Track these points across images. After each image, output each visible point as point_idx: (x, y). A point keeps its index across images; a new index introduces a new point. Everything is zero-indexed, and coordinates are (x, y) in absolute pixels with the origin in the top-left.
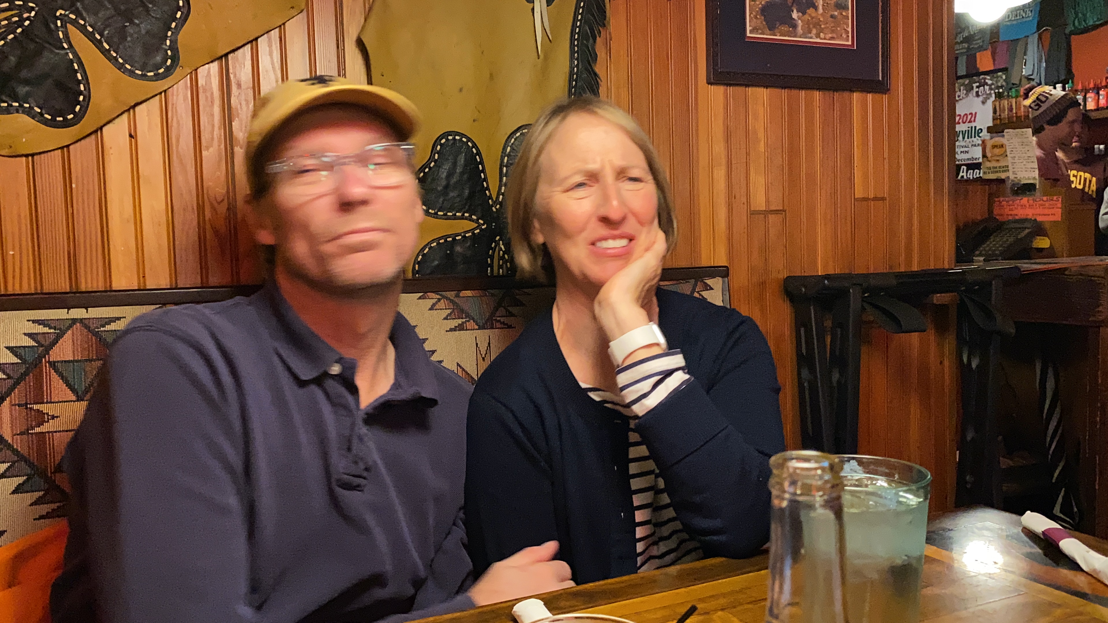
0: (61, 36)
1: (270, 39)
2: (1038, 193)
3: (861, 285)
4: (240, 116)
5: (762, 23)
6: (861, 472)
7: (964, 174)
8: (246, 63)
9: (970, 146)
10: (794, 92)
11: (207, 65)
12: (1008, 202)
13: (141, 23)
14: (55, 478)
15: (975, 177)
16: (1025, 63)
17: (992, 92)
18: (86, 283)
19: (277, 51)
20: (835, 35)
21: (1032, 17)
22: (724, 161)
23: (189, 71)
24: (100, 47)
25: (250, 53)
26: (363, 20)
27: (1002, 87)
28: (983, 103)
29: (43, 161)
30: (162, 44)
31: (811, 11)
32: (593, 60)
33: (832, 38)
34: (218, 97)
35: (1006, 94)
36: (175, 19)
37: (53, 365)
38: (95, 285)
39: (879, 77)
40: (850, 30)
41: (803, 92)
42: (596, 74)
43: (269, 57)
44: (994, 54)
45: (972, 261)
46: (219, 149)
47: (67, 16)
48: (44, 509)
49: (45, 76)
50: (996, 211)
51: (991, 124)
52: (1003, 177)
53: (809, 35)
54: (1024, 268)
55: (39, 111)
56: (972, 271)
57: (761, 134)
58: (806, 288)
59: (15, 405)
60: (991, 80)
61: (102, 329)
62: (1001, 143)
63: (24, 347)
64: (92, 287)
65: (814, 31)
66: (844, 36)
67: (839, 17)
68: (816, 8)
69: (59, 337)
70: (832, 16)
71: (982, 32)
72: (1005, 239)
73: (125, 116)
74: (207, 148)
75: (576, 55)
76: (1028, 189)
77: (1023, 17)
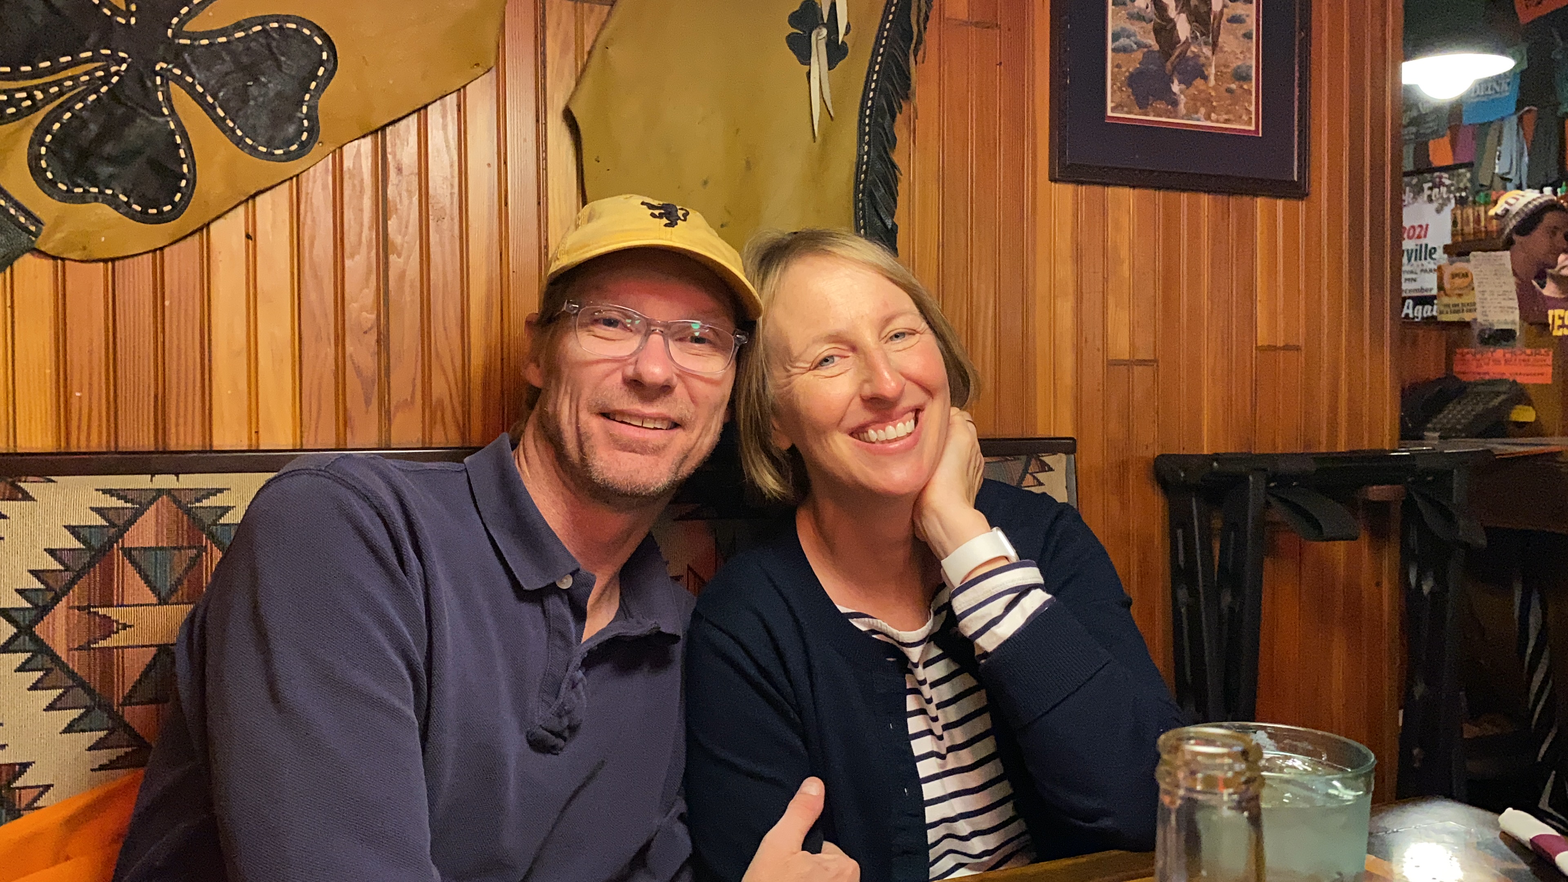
0: (161, 98)
1: (444, 107)
2: (1518, 344)
3: (1265, 470)
4: (399, 211)
5: (1129, 96)
6: (1273, 748)
7: (1410, 311)
8: (410, 139)
9: (1418, 271)
10: (1172, 195)
11: (356, 141)
12: (1474, 355)
13: (270, 82)
14: (123, 712)
15: (1425, 315)
16: (1499, 156)
17: (1452, 196)
18: (178, 439)
19: (453, 123)
20: (1231, 117)
21: (1510, 93)
22: (1071, 288)
23: (332, 149)
24: (212, 113)
25: (416, 125)
26: (573, 83)
27: (1466, 189)
28: (1438, 211)
29: (127, 269)
30: (297, 111)
31: (1199, 82)
32: (890, 148)
33: (1227, 121)
34: (370, 185)
35: (1471, 199)
36: (315, 77)
37: (128, 552)
38: (189, 443)
39: (1293, 177)
40: (1253, 108)
41: (1186, 195)
42: (894, 166)
43: (441, 132)
44: (1454, 144)
45: (1421, 438)
46: (369, 258)
47: (170, 70)
48: (104, 756)
49: (138, 152)
50: (1457, 368)
51: (1448, 241)
52: (1467, 319)
53: (1196, 116)
54: (1500, 450)
55: (125, 199)
56: (1422, 454)
57: (1124, 253)
58: (1185, 471)
59: (73, 608)
60: (1449, 179)
61: (197, 504)
62: (1464, 272)
63: (90, 527)
64: (185, 444)
65: (1203, 110)
66: (1245, 118)
67: (1239, 91)
68: (1205, 78)
69: (138, 514)
70: (1229, 91)
71: (1437, 110)
72: (1470, 408)
73: (241, 209)
74: (352, 256)
75: (867, 137)
76: (1505, 336)
77: (1496, 92)
